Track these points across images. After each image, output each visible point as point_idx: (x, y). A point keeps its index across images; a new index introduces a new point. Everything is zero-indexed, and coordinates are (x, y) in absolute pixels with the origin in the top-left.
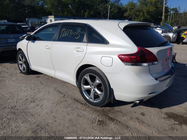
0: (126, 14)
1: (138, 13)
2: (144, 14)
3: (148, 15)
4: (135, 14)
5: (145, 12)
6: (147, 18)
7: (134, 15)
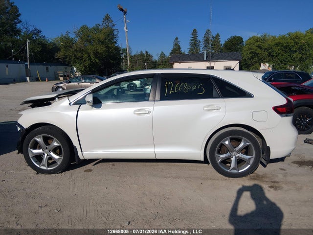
0: (59, 55)
1: (79, 54)
2: (89, 55)
3: (96, 57)
4: (75, 56)
5: (92, 53)
6: (95, 62)
7: (73, 57)
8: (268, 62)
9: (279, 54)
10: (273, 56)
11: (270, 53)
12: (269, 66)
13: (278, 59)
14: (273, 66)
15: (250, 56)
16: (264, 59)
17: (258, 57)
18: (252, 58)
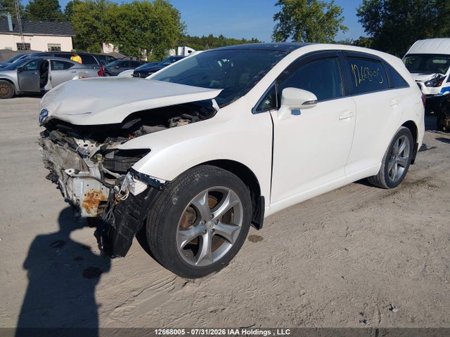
8: (112, 42)
9: (126, 31)
10: (118, 34)
11: (113, 29)
12: (114, 48)
13: (127, 38)
14: (120, 48)
15: (85, 30)
16: (106, 37)
17: (97, 33)
18: (88, 34)
